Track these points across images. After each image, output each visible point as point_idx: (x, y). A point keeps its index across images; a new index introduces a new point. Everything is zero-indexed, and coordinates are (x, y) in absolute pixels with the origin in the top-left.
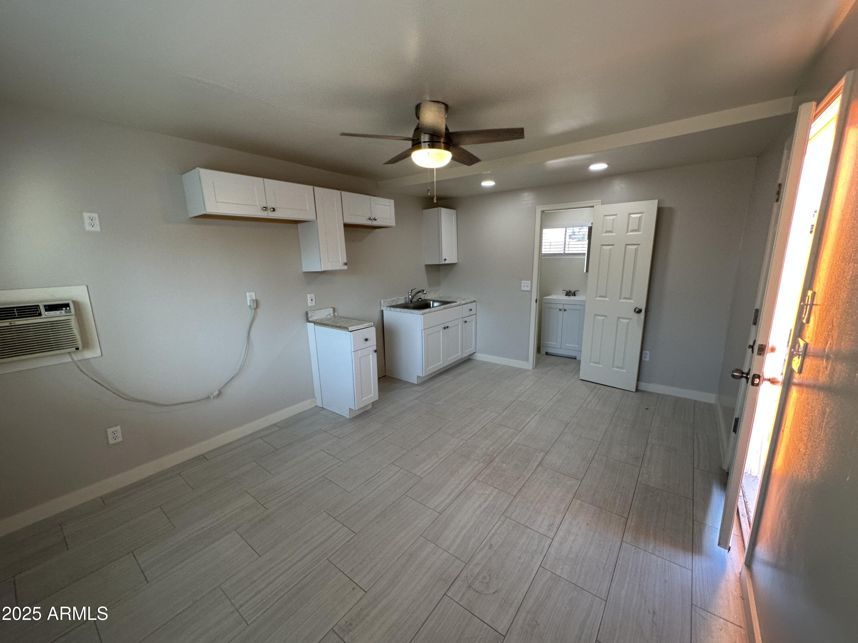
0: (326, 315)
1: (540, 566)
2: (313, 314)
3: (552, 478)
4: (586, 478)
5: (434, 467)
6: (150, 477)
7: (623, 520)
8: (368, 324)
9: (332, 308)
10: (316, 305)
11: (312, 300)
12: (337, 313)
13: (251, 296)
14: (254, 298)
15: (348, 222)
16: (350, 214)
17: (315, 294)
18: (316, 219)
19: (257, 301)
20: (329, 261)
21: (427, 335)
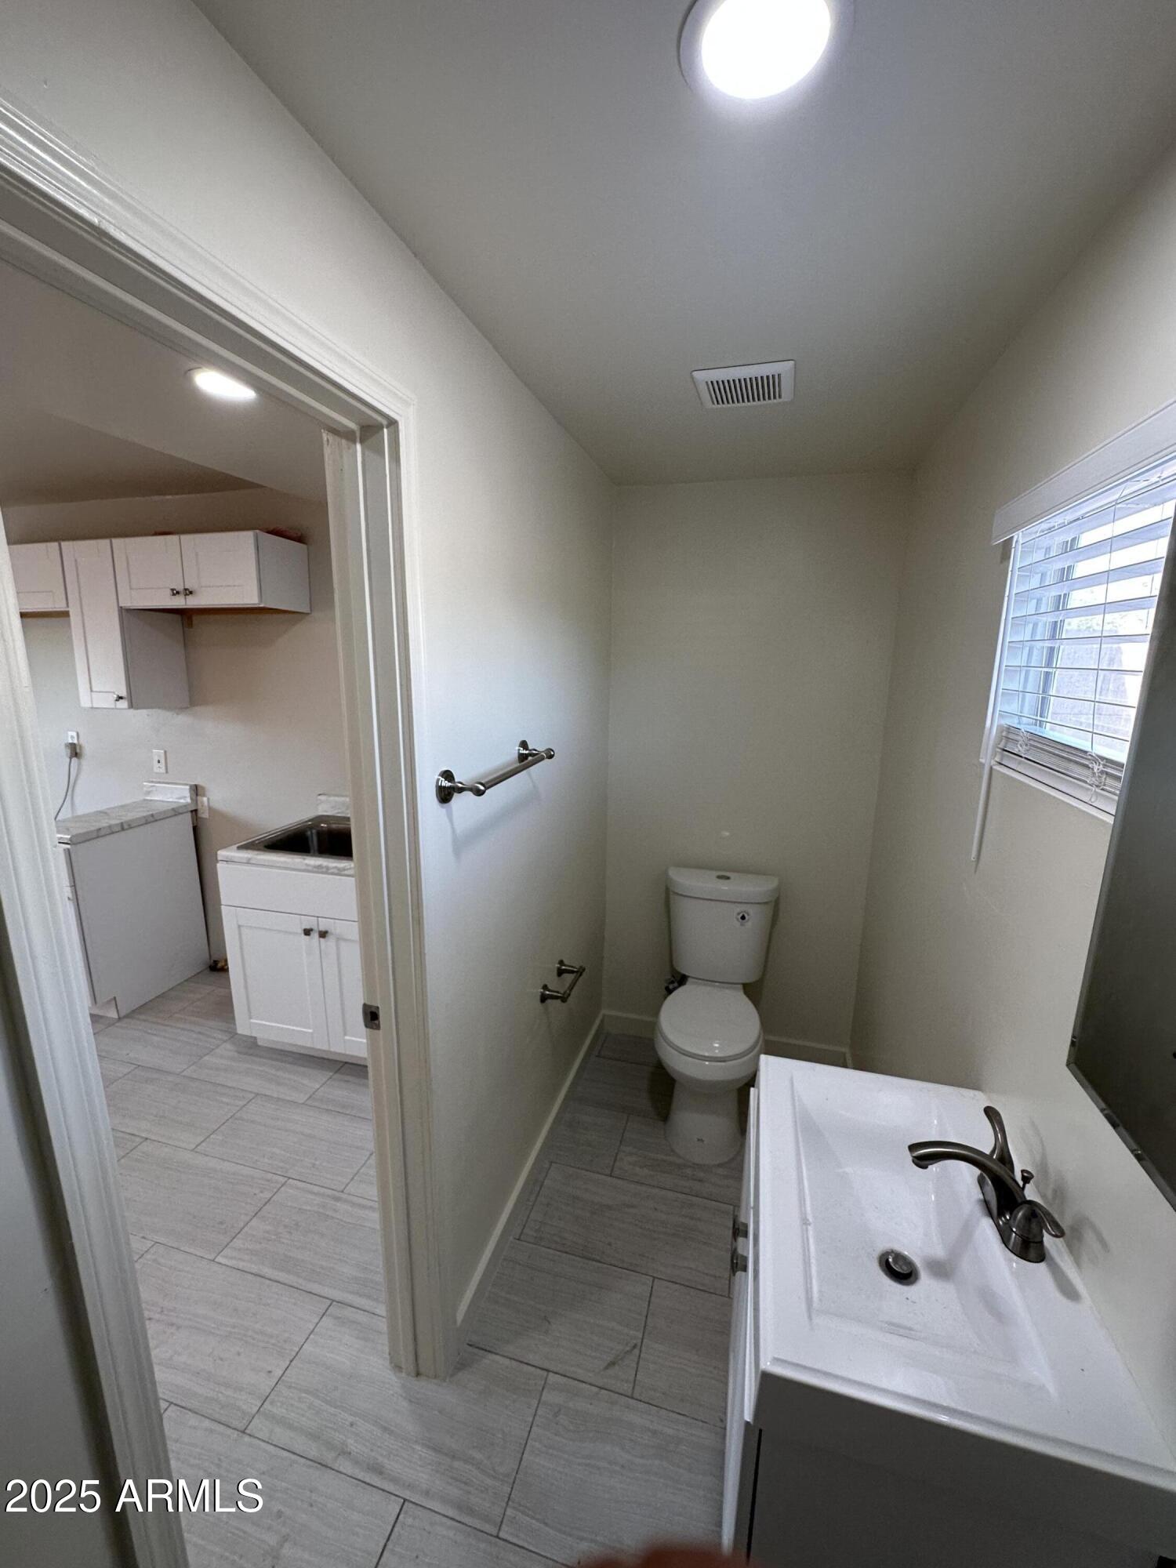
0: (177, 796)
2: (152, 789)
9: (191, 786)
10: (167, 772)
11: (159, 762)
12: (208, 799)
13: (71, 736)
14: (75, 741)
15: (130, 605)
16: (132, 587)
17: (165, 752)
18: (68, 606)
19: (80, 746)
20: (91, 691)
21: (239, 926)
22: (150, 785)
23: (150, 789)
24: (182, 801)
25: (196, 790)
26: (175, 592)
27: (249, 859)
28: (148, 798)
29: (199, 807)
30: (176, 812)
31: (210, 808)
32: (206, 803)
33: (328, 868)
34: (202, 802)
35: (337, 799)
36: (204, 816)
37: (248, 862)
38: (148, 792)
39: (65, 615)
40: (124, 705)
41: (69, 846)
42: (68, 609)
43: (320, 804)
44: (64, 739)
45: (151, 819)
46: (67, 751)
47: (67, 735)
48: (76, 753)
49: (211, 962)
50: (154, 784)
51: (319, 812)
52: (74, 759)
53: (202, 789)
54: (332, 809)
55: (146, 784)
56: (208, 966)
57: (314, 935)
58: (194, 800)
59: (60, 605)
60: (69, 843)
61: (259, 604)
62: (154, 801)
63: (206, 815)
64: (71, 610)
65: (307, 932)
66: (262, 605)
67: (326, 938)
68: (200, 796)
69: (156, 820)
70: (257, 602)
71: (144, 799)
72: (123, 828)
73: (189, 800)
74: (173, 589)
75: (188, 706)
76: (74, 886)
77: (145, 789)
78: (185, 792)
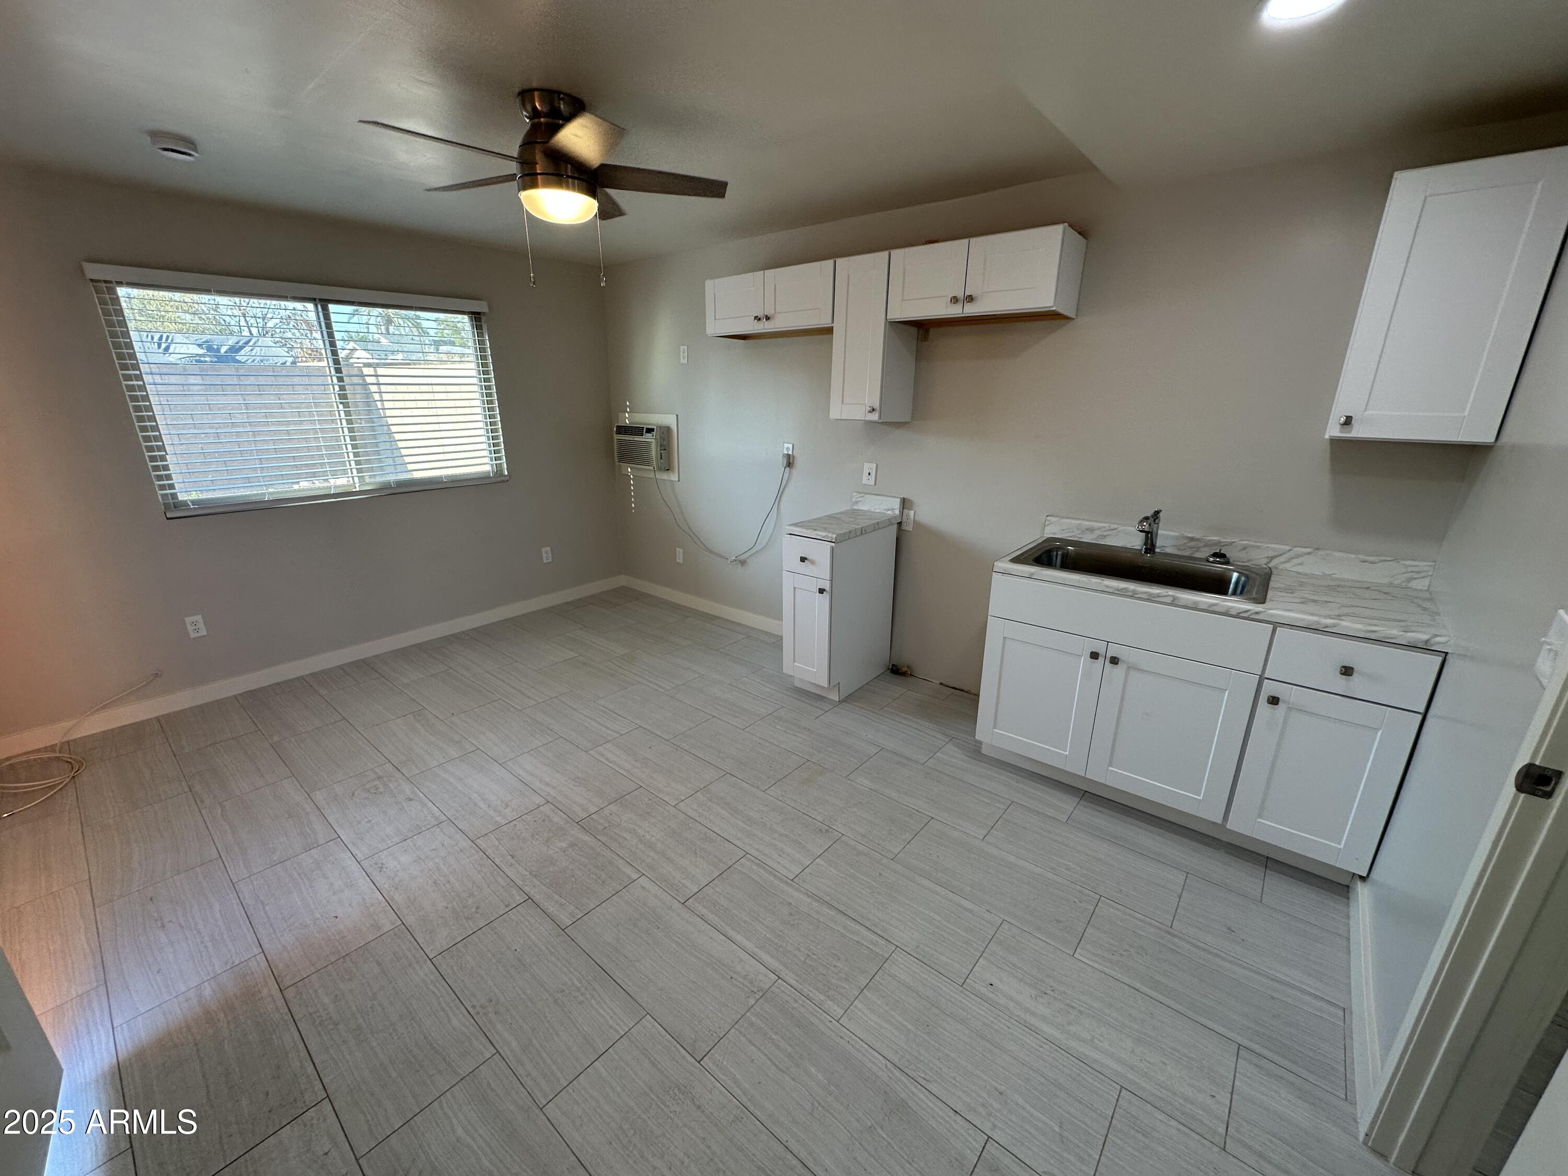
0: (886, 508)
1: (339, 837)
2: (860, 499)
3: (478, 908)
4: (432, 973)
5: (609, 764)
6: (685, 607)
7: (287, 982)
8: (824, 534)
9: (901, 498)
10: (875, 484)
11: (869, 474)
12: (915, 513)
13: (787, 448)
14: (790, 453)
15: (899, 317)
16: (905, 298)
17: (877, 465)
18: (833, 322)
19: (793, 457)
20: (842, 403)
21: (1004, 638)
22: (859, 496)
23: (858, 500)
24: (889, 512)
25: (905, 504)
26: (955, 300)
27: (1032, 574)
28: (856, 508)
29: (905, 519)
30: (889, 522)
31: (914, 521)
32: (912, 516)
33: (1135, 592)
34: (908, 515)
35: (1070, 521)
36: (907, 528)
38: (857, 502)
39: (829, 331)
40: (875, 417)
41: (833, 544)
42: (832, 325)
43: (1048, 525)
44: (785, 450)
45: (877, 527)
46: (782, 461)
47: (790, 446)
48: (790, 463)
49: (891, 666)
50: (862, 495)
51: (1047, 534)
52: (788, 469)
53: (911, 502)
54: (1062, 532)
55: (854, 494)
56: (889, 669)
57: (1101, 660)
58: (902, 513)
59: (825, 322)
60: (834, 541)
61: (1052, 307)
62: (864, 511)
63: (909, 528)
64: (835, 326)
65: (1094, 656)
66: (1054, 309)
67: (1117, 664)
68: (908, 509)
69: (879, 528)
70: (1052, 305)
71: (852, 509)
72: (862, 533)
73: (897, 512)
74: (954, 297)
75: (910, 421)
76: (831, 580)
77: (854, 499)
78: (896, 504)
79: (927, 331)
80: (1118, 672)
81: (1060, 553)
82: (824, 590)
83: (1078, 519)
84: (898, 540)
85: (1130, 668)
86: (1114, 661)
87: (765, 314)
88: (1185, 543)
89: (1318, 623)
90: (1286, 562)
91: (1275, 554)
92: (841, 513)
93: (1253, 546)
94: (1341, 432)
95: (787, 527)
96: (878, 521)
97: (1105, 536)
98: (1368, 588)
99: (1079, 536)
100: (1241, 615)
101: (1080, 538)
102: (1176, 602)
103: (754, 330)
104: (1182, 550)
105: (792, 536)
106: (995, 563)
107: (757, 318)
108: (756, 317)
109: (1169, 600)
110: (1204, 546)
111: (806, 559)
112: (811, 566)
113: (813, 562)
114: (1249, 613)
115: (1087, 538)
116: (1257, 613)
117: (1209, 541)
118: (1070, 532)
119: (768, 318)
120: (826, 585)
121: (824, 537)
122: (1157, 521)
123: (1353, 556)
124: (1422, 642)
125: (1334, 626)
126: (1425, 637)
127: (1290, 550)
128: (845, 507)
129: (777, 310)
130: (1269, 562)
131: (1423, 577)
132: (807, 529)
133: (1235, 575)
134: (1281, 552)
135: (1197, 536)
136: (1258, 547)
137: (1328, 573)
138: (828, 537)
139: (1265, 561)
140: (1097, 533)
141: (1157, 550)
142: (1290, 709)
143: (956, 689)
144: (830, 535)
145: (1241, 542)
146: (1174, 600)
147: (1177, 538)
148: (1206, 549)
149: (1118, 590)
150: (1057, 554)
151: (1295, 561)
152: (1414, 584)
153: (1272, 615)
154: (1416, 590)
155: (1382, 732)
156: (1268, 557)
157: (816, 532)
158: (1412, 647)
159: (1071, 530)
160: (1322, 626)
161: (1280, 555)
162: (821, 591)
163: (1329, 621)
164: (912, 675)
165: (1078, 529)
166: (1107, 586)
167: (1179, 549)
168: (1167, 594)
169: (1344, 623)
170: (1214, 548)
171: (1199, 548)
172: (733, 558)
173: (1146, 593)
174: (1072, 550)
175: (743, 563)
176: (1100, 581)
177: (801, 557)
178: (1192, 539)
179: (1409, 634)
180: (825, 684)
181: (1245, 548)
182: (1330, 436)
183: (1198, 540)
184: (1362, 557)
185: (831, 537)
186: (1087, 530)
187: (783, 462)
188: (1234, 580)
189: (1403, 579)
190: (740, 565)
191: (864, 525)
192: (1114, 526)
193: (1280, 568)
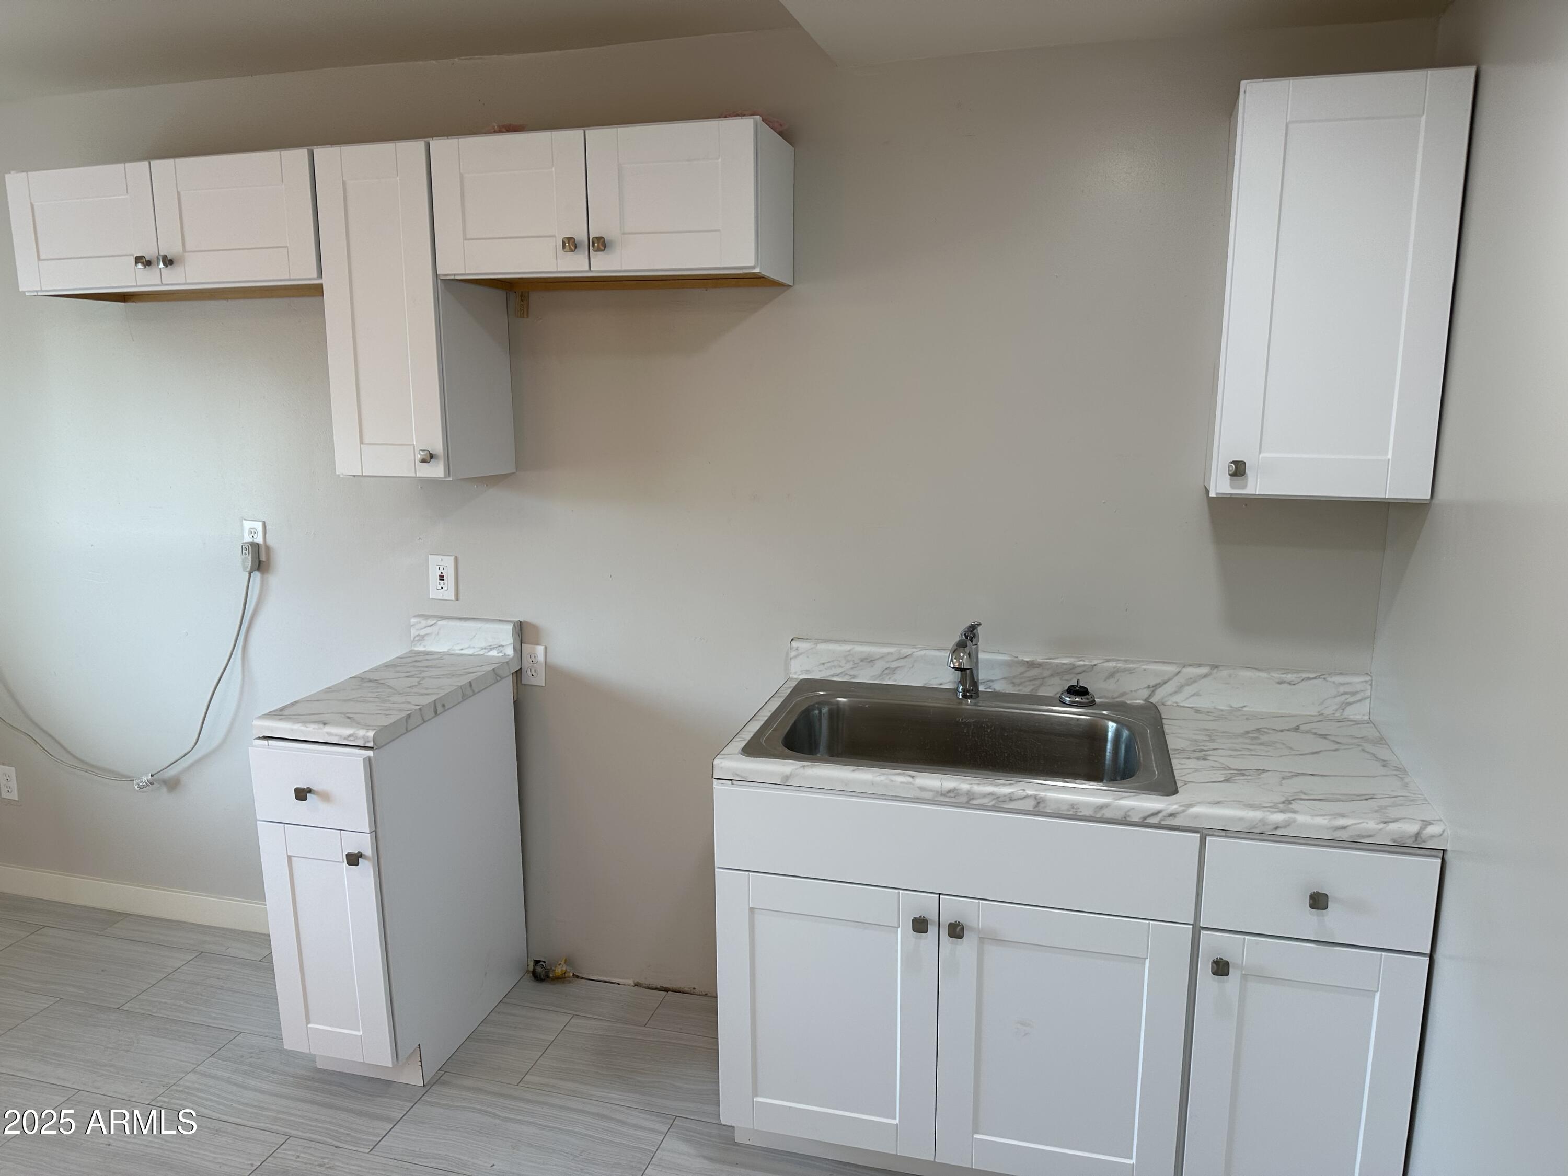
0: (483, 645)
2: (428, 630)
8: (346, 731)
9: (514, 623)
10: (457, 599)
11: (442, 578)
12: (546, 648)
13: (252, 531)
14: (259, 539)
15: (463, 272)
16: (468, 237)
17: (456, 559)
18: (320, 274)
19: (268, 548)
20: (362, 442)
21: (752, 910)
22: (424, 623)
23: (422, 632)
24: (494, 653)
25: (524, 633)
26: (570, 244)
27: (787, 777)
28: (421, 649)
29: (526, 664)
30: (496, 675)
31: (547, 665)
32: (541, 657)
34: (533, 656)
35: (832, 647)
36: (533, 681)
37: (785, 783)
38: (422, 638)
39: (316, 291)
40: (437, 470)
41: (370, 753)
42: (319, 282)
43: (795, 657)
44: (246, 534)
45: (468, 691)
46: (240, 562)
47: (259, 526)
48: (260, 562)
49: (531, 964)
50: (430, 622)
51: (795, 673)
52: (257, 576)
53: (535, 628)
54: (822, 667)
55: (413, 621)
56: (528, 971)
57: (932, 930)
58: (519, 652)
59: (305, 274)
60: (371, 745)
61: (754, 267)
62: (442, 655)
63: (539, 680)
64: (324, 281)
65: (920, 925)
66: (757, 270)
67: (961, 937)
68: (532, 644)
69: (474, 693)
70: (752, 263)
71: (411, 652)
72: (436, 712)
73: (510, 651)
74: (569, 239)
75: (514, 471)
76: (375, 832)
77: (414, 632)
78: (505, 636)
79: (524, 297)
80: (966, 948)
81: (825, 710)
82: (360, 855)
83: (845, 642)
84: (517, 704)
85: (988, 938)
86: (956, 931)
87: (162, 253)
88: (1022, 673)
89: (1263, 822)
90: (1175, 692)
91: (1158, 681)
92: (387, 666)
93: (1125, 670)
94: (1232, 487)
95: (257, 723)
96: (471, 677)
97: (894, 670)
98: (1297, 729)
99: (852, 673)
100: (1147, 821)
101: (854, 676)
102: (1041, 808)
103: (137, 286)
104: (1019, 685)
105: (271, 742)
106: (716, 762)
107: (144, 261)
108: (138, 259)
109: (1029, 805)
110: (1052, 675)
111: (309, 791)
112: (322, 806)
113: (326, 797)
114: (1161, 815)
115: (865, 676)
116: (1172, 815)
117: (1057, 665)
118: (835, 667)
119: (169, 262)
120: (364, 844)
121: (345, 739)
122: (974, 640)
123: (1263, 675)
124: (1410, 837)
125: (1287, 824)
126: (1413, 828)
127: (1179, 672)
128: (393, 651)
129: (188, 248)
130: (1150, 695)
131: (1360, 701)
132: (304, 722)
133: (1112, 726)
134: (1166, 678)
135: (1039, 660)
136: (1131, 671)
137: (1236, 705)
138: (356, 738)
139: (1146, 693)
140: (880, 665)
141: (981, 688)
142: (1244, 977)
143: (666, 990)
144: (361, 733)
145: (1106, 664)
146: (1038, 803)
147: (1009, 664)
148: (1056, 680)
149: (942, 795)
150: (820, 712)
151: (1189, 690)
152: (1351, 712)
153: (1196, 817)
154: (1357, 723)
155: (1381, 994)
156: (1149, 687)
157: (327, 729)
158: (1400, 847)
159: (836, 663)
160: (1271, 827)
161: (1165, 682)
162: (353, 859)
163: (1278, 817)
164: (578, 977)
165: (848, 661)
166: (922, 789)
167: (1014, 684)
168: (1024, 794)
169: (1300, 818)
170: (1066, 677)
171: (1043, 678)
172: (145, 779)
173: (990, 794)
174: (844, 702)
175: (173, 784)
176: (910, 779)
177: (296, 790)
178: (1031, 665)
179: (1393, 827)
180: (386, 1059)
181: (1112, 674)
182: (1217, 494)
183: (1040, 665)
184: (1277, 675)
185: (363, 737)
186: (862, 660)
187: (244, 561)
188: (1110, 735)
189: (1335, 707)
190: (164, 790)
191: (442, 693)
192: (906, 651)
193: (1169, 703)
